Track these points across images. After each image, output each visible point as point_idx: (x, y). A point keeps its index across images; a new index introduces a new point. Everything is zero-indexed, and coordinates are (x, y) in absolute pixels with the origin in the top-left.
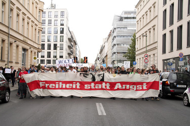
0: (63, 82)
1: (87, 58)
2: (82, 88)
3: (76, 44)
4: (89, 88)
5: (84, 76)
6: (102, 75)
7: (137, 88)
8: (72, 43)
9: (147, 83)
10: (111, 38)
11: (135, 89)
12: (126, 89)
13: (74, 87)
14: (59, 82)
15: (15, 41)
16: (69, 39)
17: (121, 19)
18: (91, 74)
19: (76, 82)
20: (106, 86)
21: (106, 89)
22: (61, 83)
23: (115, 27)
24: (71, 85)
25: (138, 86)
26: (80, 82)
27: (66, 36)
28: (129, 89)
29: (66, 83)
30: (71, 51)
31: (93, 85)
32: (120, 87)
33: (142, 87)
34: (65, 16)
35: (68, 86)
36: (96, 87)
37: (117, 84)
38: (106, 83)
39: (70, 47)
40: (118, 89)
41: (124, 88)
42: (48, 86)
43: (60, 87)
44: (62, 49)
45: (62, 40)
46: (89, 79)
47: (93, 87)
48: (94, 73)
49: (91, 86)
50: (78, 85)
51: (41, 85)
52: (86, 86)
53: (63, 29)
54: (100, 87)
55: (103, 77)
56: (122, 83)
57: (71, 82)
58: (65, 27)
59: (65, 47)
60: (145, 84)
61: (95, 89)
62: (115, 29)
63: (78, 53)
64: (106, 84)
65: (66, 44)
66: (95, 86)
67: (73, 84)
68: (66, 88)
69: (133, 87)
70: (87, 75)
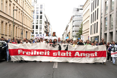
0: (37, 50)
1: (55, 33)
2: (51, 55)
5: (53, 46)
6: (67, 46)
7: (90, 55)
8: (47, 24)
9: (98, 52)
10: (72, 21)
12: (83, 57)
13: (45, 54)
14: (34, 50)
16: (45, 22)
17: (78, 10)
18: (58, 44)
19: (47, 50)
20: (69, 54)
23: (74, 15)
25: (91, 54)
26: (50, 51)
28: (85, 57)
31: (59, 53)
32: (79, 55)
33: (94, 55)
34: (43, 8)
35: (41, 53)
36: (62, 55)
37: (77, 53)
38: (69, 52)
40: (77, 56)
41: (81, 55)
42: (25, 53)
43: (35, 54)
45: (41, 23)
46: (57, 48)
47: (59, 55)
49: (57, 54)
50: (48, 52)
52: (54, 53)
53: (42, 16)
54: (64, 55)
55: (67, 48)
56: (80, 52)
58: (43, 15)
59: (43, 27)
60: (96, 53)
61: (61, 56)
62: (74, 16)
63: (50, 30)
66: (60, 54)
67: (44, 52)
68: (39, 55)
69: (88, 55)
70: (55, 45)
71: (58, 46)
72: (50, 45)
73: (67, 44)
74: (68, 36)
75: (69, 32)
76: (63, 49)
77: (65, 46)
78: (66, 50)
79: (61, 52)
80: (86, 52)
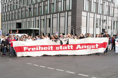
2: (54, 49)
4: (59, 49)
5: (55, 42)
7: (91, 47)
9: (98, 44)
11: (90, 48)
12: (84, 49)
13: (49, 49)
14: (38, 46)
18: (60, 40)
19: (50, 46)
20: (70, 48)
21: (71, 49)
22: (40, 47)
24: (47, 48)
25: (92, 46)
26: (53, 46)
28: (86, 49)
29: (43, 46)
32: (80, 48)
33: (95, 47)
35: (45, 48)
36: (64, 49)
37: (78, 45)
40: (79, 49)
41: (83, 48)
42: (31, 50)
43: (40, 49)
48: (61, 39)
49: (60, 48)
50: (52, 47)
51: (25, 49)
52: (57, 48)
54: (66, 48)
56: (81, 45)
57: (47, 46)
61: (63, 50)
64: (70, 46)
66: (62, 48)
68: (43, 50)
69: (89, 47)
70: (57, 40)
71: (60, 41)
72: (52, 40)
79: (63, 46)
80: (87, 44)
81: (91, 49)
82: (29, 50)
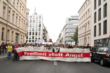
0: (38, 52)
1: (51, 39)
2: (47, 56)
3: (47, 33)
5: (49, 49)
6: (58, 49)
8: (45, 32)
9: (83, 54)
10: (65, 29)
13: (43, 55)
15: (11, 29)
16: (43, 30)
17: (70, 20)
18: (52, 48)
19: (45, 52)
20: (60, 55)
23: (67, 24)
24: (42, 54)
25: (78, 55)
27: (42, 28)
30: (44, 36)
31: (53, 54)
32: (69, 56)
33: (81, 56)
34: (41, 18)
35: (40, 54)
36: (55, 55)
37: (67, 54)
39: (44, 34)
40: (67, 57)
44: (39, 35)
45: (40, 30)
46: (51, 51)
51: (25, 53)
52: (49, 54)
55: (59, 50)
56: (70, 53)
59: (41, 34)
63: (48, 37)
65: (42, 32)
66: (54, 55)
67: (43, 53)
68: (39, 55)
69: (76, 56)
70: (50, 48)
72: (47, 48)
73: (58, 48)
74: (61, 41)
75: (62, 38)
76: (56, 51)
77: (57, 49)
78: (59, 52)
79: (55, 53)
80: (74, 54)
81: (78, 57)
82: (28, 55)
